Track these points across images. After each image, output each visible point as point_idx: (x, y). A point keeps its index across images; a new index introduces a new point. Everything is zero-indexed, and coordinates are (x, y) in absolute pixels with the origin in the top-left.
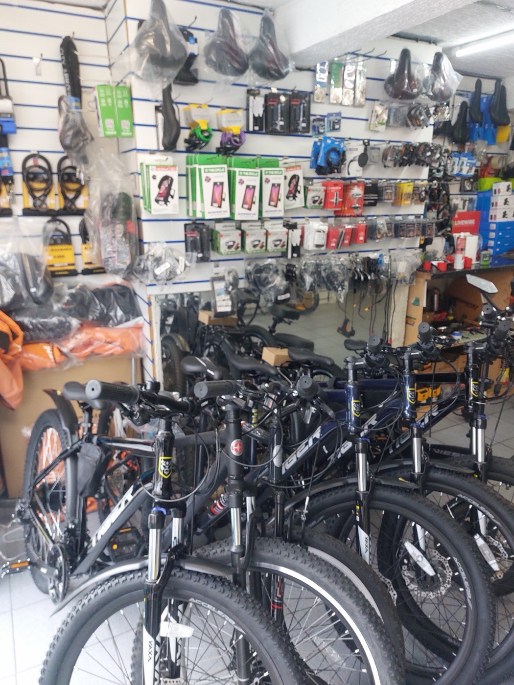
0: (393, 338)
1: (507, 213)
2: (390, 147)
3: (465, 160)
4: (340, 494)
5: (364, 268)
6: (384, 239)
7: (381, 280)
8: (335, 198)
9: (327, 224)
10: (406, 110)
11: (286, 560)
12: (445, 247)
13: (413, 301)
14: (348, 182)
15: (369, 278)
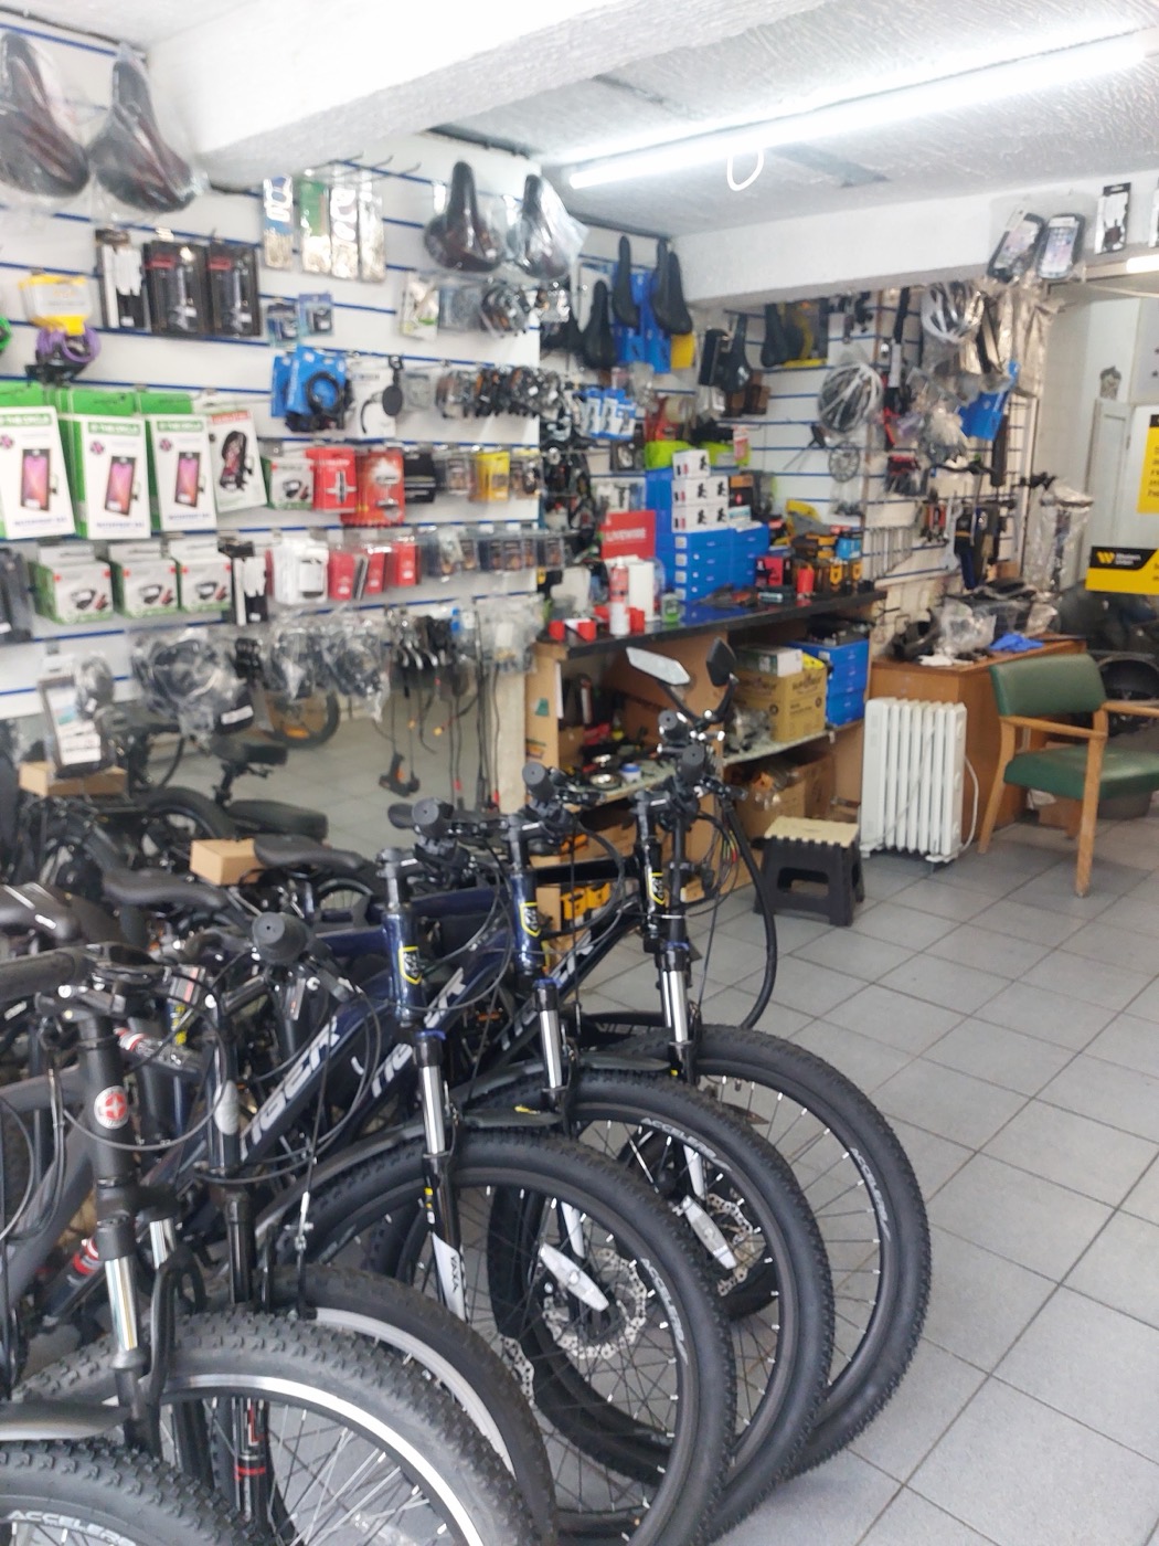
0: (501, 791)
1: (705, 514)
2: (451, 374)
3: (613, 403)
4: (389, 1168)
5: (420, 641)
6: (459, 574)
7: (463, 668)
8: (338, 484)
9: (324, 544)
10: (475, 294)
11: (257, 1357)
12: (592, 588)
13: (535, 706)
14: (363, 449)
15: (435, 661)
